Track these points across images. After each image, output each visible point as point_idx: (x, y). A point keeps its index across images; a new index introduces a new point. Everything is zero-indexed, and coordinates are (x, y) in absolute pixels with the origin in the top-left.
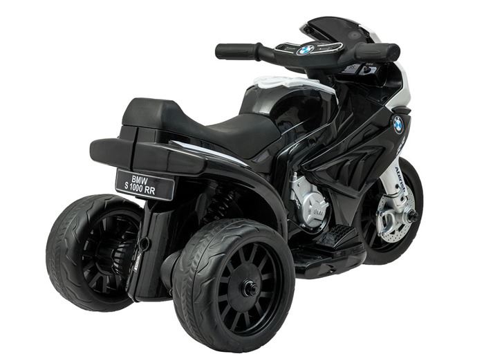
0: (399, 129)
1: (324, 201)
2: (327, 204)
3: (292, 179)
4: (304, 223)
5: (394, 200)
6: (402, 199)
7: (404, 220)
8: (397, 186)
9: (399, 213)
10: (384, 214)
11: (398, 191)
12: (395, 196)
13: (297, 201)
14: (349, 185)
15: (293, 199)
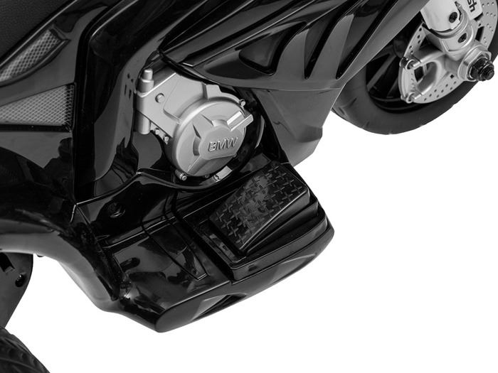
1: (240, 113)
3: (139, 86)
4: (181, 171)
5: (443, 42)
6: (463, 38)
7: (462, 75)
8: (453, 17)
9: (452, 60)
10: (416, 66)
11: (453, 25)
12: (447, 34)
13: (158, 132)
14: (308, 72)
15: (145, 131)
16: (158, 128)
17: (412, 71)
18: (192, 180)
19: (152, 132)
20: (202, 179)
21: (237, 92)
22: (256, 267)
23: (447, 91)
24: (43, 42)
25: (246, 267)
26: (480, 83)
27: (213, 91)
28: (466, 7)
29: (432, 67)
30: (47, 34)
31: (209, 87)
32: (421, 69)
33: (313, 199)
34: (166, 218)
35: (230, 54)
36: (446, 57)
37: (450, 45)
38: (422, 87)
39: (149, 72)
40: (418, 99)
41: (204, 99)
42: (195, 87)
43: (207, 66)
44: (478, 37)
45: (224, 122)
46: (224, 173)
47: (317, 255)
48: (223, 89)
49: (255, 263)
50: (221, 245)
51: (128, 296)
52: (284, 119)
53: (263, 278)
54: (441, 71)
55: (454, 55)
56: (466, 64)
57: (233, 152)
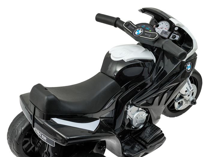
0: (189, 69)
1: (145, 113)
2: (147, 114)
3: (127, 109)
4: (133, 126)
5: (184, 96)
6: (189, 95)
7: (189, 104)
8: (186, 91)
9: (186, 100)
10: (178, 102)
11: (186, 93)
12: (185, 95)
13: (130, 118)
14: (159, 104)
15: (128, 118)
16: (130, 117)
17: (177, 103)
18: (136, 128)
19: (129, 118)
20: (137, 128)
21: (144, 109)
22: (151, 146)
23: (186, 107)
24: (112, 101)
25: (149, 146)
26: (193, 105)
27: (140, 109)
28: (189, 89)
29: (182, 102)
30: (112, 99)
31: (140, 108)
32: (179, 102)
33: (162, 131)
34: (129, 137)
35: (144, 102)
36: (185, 99)
37: (186, 97)
38: (180, 106)
39: (129, 106)
40: (179, 109)
41: (138, 111)
42: (137, 108)
43: (140, 104)
44: (192, 95)
45: (142, 115)
46: (142, 126)
47: (163, 144)
48: (142, 109)
49: (151, 145)
50: (142, 141)
51: (125, 154)
52: (154, 115)
53: (153, 149)
54: (184, 103)
55: (187, 99)
56: (190, 101)
57: (144, 122)
